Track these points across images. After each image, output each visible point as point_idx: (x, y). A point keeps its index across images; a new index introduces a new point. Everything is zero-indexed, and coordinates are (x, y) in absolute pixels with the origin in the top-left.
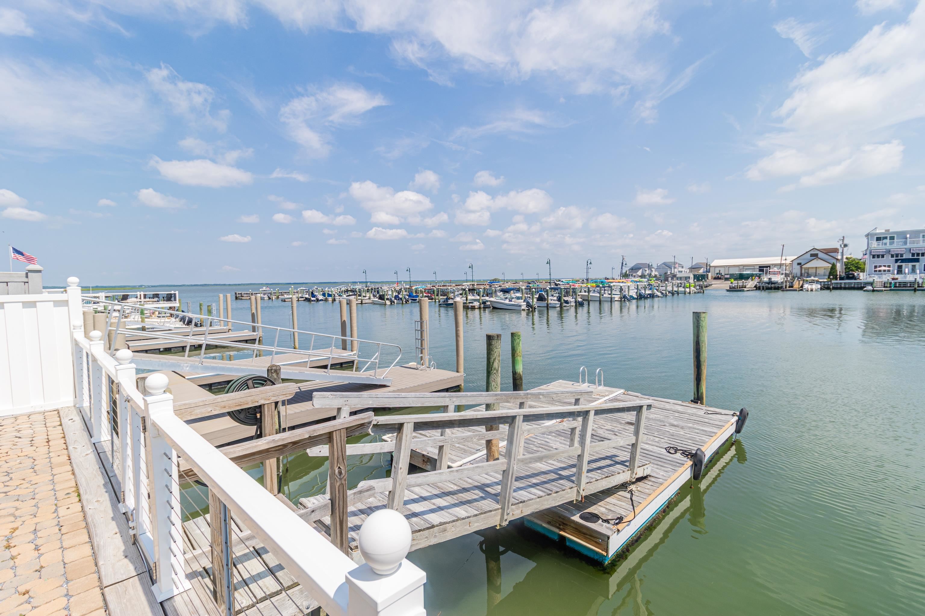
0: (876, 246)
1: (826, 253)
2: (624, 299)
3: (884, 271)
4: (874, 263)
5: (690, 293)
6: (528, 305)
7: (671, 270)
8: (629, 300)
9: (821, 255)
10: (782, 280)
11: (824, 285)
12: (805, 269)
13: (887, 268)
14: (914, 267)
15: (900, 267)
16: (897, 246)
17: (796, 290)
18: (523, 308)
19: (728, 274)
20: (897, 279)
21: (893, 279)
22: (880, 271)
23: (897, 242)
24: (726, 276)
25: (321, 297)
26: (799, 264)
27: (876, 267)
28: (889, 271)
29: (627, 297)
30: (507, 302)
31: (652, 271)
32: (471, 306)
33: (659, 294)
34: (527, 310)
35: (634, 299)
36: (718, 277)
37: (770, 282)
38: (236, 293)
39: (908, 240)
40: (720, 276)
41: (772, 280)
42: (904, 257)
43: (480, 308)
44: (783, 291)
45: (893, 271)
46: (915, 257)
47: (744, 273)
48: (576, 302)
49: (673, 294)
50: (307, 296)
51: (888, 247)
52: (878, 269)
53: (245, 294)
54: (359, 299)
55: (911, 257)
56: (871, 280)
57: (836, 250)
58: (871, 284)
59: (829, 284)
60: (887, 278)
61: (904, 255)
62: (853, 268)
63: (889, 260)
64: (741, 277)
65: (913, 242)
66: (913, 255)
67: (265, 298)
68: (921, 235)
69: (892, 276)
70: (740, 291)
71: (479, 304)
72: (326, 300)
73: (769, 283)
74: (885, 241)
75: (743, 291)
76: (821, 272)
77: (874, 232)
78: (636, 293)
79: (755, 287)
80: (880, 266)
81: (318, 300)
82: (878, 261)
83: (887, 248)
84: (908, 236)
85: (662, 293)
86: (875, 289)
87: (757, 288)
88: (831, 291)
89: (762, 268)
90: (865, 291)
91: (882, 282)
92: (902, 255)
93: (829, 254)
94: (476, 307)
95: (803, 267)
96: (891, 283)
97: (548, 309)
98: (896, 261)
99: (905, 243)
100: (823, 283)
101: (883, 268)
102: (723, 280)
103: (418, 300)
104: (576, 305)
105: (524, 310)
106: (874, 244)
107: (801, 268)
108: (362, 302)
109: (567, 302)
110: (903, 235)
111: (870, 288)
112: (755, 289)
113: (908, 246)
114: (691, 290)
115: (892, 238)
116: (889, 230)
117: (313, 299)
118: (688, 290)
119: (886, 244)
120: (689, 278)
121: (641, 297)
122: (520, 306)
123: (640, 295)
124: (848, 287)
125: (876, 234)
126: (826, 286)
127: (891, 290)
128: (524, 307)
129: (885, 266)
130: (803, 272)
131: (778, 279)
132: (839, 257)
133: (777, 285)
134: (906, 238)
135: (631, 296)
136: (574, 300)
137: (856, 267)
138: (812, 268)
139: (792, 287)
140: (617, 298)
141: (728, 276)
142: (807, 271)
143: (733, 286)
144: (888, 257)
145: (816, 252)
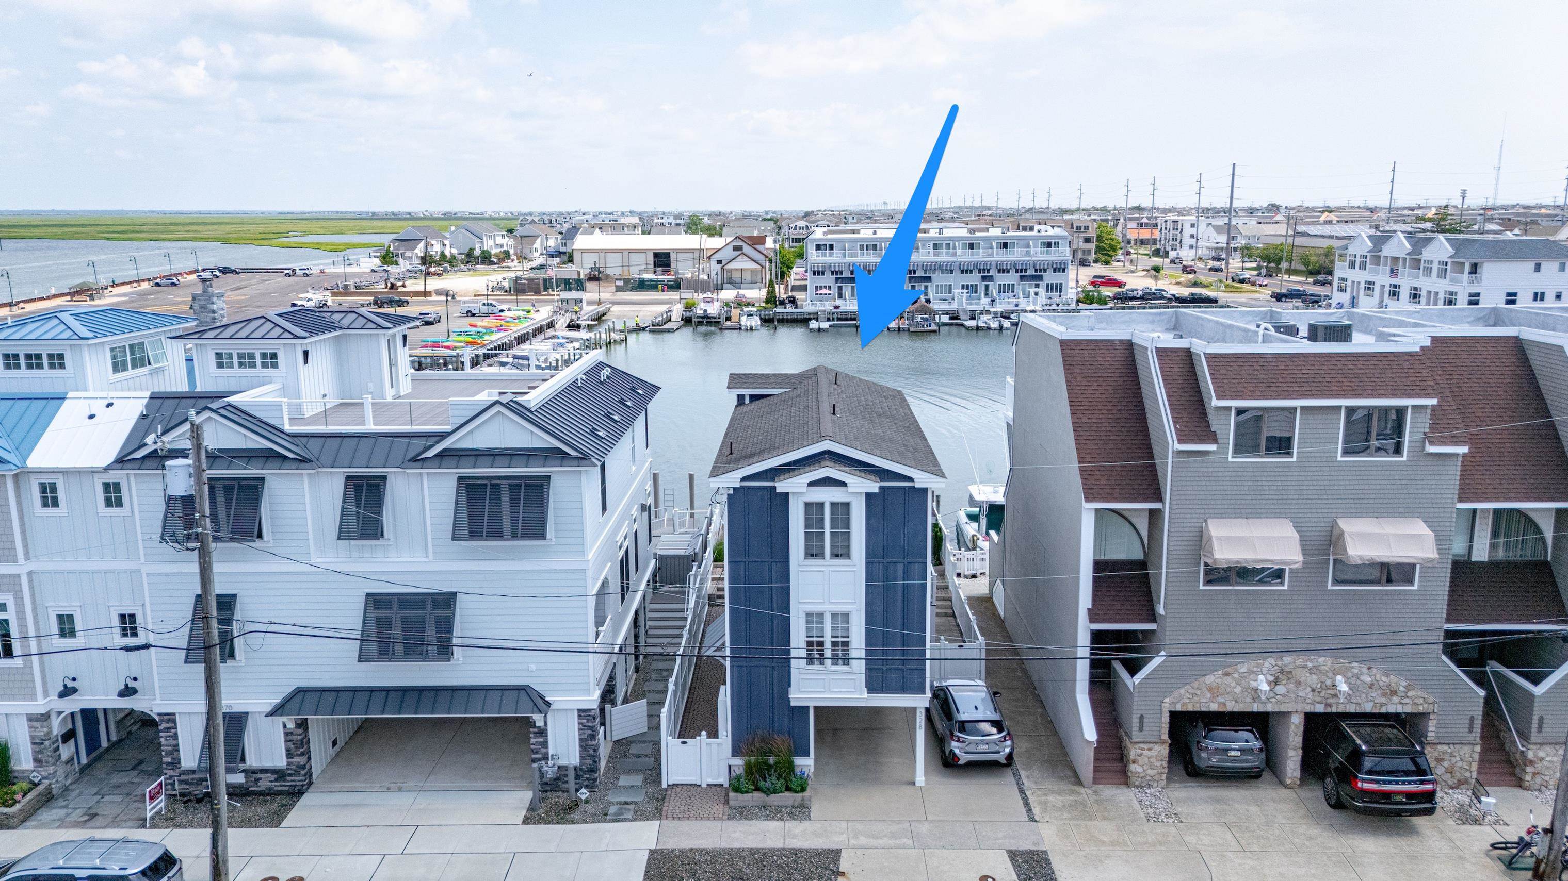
0: (816, 257)
1: (751, 245)
3: (826, 295)
4: (815, 282)
7: (482, 243)
9: (746, 249)
12: (728, 271)
13: (827, 292)
14: (852, 289)
15: (840, 288)
16: (836, 259)
17: (736, 328)
20: (839, 307)
21: (835, 308)
22: (821, 295)
23: (837, 254)
26: (719, 262)
27: (817, 287)
28: (830, 295)
31: (444, 245)
39: (847, 253)
42: (844, 276)
45: (834, 294)
46: (854, 276)
51: (828, 259)
52: (819, 292)
55: (850, 276)
56: (814, 309)
57: (762, 238)
58: (815, 316)
60: (829, 306)
61: (844, 272)
63: (828, 279)
64: (641, 285)
65: (851, 256)
66: (852, 272)
68: (858, 244)
69: (833, 303)
74: (824, 249)
76: (747, 277)
80: (821, 288)
82: (820, 283)
83: (828, 263)
84: (846, 245)
88: (775, 328)
89: (662, 260)
90: (811, 329)
91: (824, 312)
92: (841, 272)
93: (754, 245)
95: (725, 267)
96: (833, 313)
98: (837, 280)
99: (844, 256)
101: (824, 291)
106: (814, 254)
107: (722, 268)
110: (841, 241)
111: (814, 324)
112: (684, 322)
113: (848, 260)
115: (831, 247)
119: (826, 257)
124: (791, 320)
125: (815, 240)
126: (768, 319)
127: (834, 326)
129: (825, 287)
133: (711, 320)
134: (845, 248)
139: (730, 318)
144: (828, 274)
145: (740, 243)
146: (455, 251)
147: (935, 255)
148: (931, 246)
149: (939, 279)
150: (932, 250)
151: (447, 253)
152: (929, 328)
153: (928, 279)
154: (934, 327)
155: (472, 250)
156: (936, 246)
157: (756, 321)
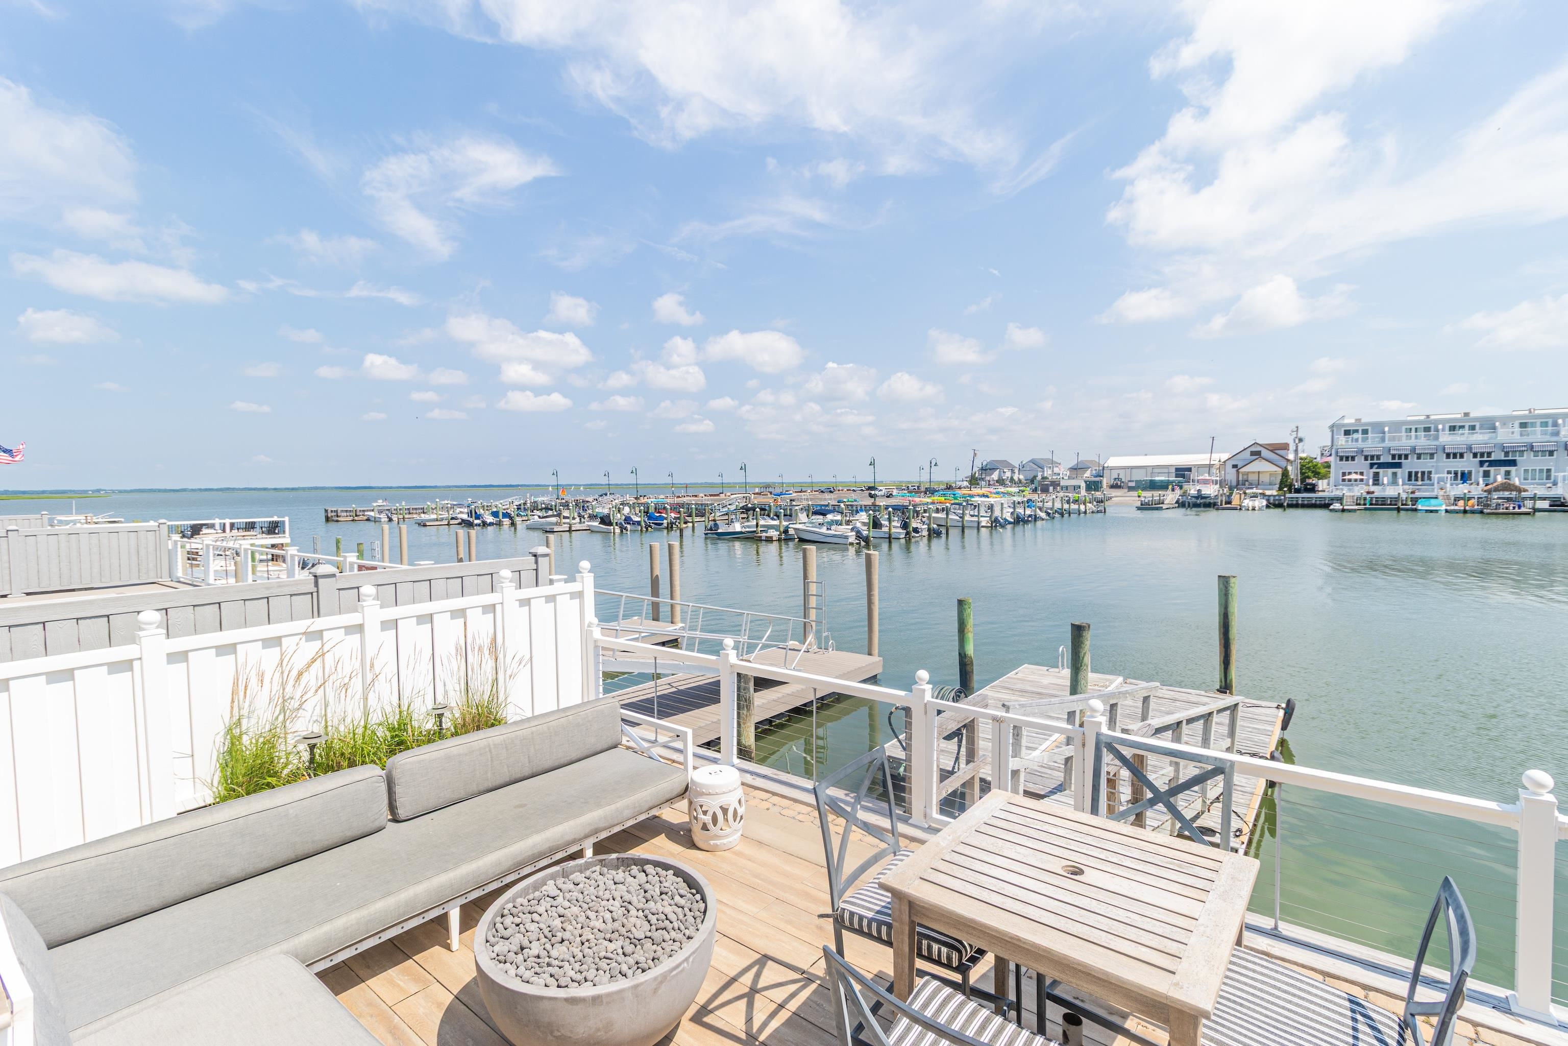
0: (1344, 443)
1: (1272, 451)
2: (996, 524)
3: (1356, 480)
4: (1341, 468)
5: (1085, 512)
6: (858, 537)
8: (1003, 526)
9: (1265, 453)
10: (1216, 493)
11: (1274, 500)
12: (1244, 474)
13: (1359, 477)
14: (1395, 474)
15: (1376, 475)
16: (1372, 445)
17: (1235, 509)
18: (850, 540)
19: (1133, 481)
20: (1373, 493)
21: (1368, 493)
22: (1350, 480)
23: (1373, 438)
24: (1131, 484)
25: (489, 519)
26: (1235, 466)
27: (1344, 474)
28: (1362, 480)
29: (999, 521)
30: (824, 530)
31: (1013, 472)
32: (766, 537)
33: (1043, 515)
34: (857, 543)
35: (1010, 523)
36: (1117, 484)
37: (1199, 496)
38: (326, 511)
39: (1387, 435)
40: (1119, 483)
41: (1203, 493)
42: (1381, 461)
43: (779, 540)
44: (1218, 509)
45: (1368, 480)
46: (1397, 461)
47: (1157, 479)
48: (929, 530)
49: (1062, 515)
50: (465, 517)
51: (1360, 444)
52: (1347, 477)
53: (342, 511)
54: (564, 523)
55: (1391, 461)
56: (1338, 493)
57: (1285, 447)
58: (1340, 500)
59: (1281, 500)
60: (1359, 491)
61: (1382, 457)
62: (1310, 474)
63: (1361, 464)
64: (1152, 486)
65: (1393, 439)
66: (1394, 457)
67: (382, 520)
68: (1404, 428)
69: (1366, 488)
70: (1157, 509)
71: (778, 533)
72: (499, 524)
73: (1197, 498)
74: (1355, 436)
75: (1161, 509)
76: (1265, 478)
77: (1341, 422)
78: (1012, 513)
79: (1177, 502)
80: (1350, 473)
81: (484, 524)
82: (1347, 466)
83: (1359, 446)
84: (1386, 429)
85: (1048, 514)
86: (1346, 507)
87: (1181, 504)
88: (1285, 510)
89: (1183, 472)
90: (1331, 510)
91: (1353, 496)
92: (1378, 457)
93: (1276, 451)
94: (774, 539)
95: (1240, 470)
96: (1365, 499)
97: (890, 542)
98: (1372, 465)
99: (1383, 440)
100: (1272, 498)
101: (1353, 476)
102: (1126, 490)
103: (665, 525)
104: (929, 535)
105: (851, 544)
106: (1342, 440)
107: (1237, 471)
108: (570, 528)
109: (916, 530)
110: (1379, 427)
111: (1337, 506)
112: (1177, 505)
113: (1387, 444)
114: (1087, 508)
115: (1365, 432)
116: (1360, 420)
117: (477, 522)
118: (1082, 507)
119: (1357, 440)
120: (1079, 487)
121: (1019, 521)
122: (846, 537)
123: (1018, 517)
124: (1308, 504)
125: (1343, 425)
126: (1277, 502)
127: (1366, 509)
128: (852, 539)
129: (1356, 473)
130: (1240, 478)
131: (1210, 491)
132: (1291, 457)
133: (1208, 501)
134: (1384, 433)
135: (1006, 520)
136: (926, 526)
137: (1313, 472)
138: (1254, 472)
139: (1230, 503)
140: (984, 521)
141: (1133, 484)
142: (1245, 477)
143: (1146, 501)
144: (1360, 460)
145: (1258, 449)
146: (1021, 477)
147: (1521, 435)
148: (1517, 424)
149: (1527, 461)
150: (1517, 429)
151: (1016, 478)
152: (1517, 510)
153: (1513, 463)
154: (1523, 510)
155: (1035, 477)
156: (1523, 425)
157: (1261, 503)
